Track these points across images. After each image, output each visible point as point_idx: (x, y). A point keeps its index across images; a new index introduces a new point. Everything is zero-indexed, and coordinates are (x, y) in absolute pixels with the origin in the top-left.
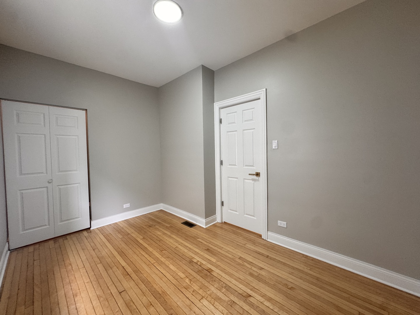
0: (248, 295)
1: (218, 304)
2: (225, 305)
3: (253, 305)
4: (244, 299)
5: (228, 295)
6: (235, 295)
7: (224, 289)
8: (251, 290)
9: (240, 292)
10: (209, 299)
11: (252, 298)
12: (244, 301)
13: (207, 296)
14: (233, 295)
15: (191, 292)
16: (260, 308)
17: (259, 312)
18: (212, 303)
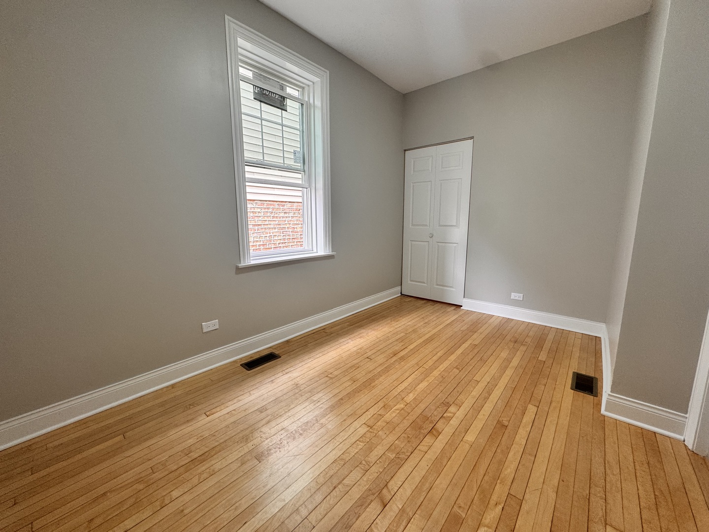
0: (386, 501)
1: (360, 447)
2: (360, 457)
3: (362, 505)
4: (374, 491)
5: (380, 462)
6: (383, 474)
7: (394, 455)
8: (402, 511)
9: (393, 485)
10: (368, 435)
11: (380, 508)
12: (370, 490)
13: (374, 433)
14: (381, 470)
15: (378, 413)
16: (355, 519)
17: (346, 516)
18: (361, 439)
